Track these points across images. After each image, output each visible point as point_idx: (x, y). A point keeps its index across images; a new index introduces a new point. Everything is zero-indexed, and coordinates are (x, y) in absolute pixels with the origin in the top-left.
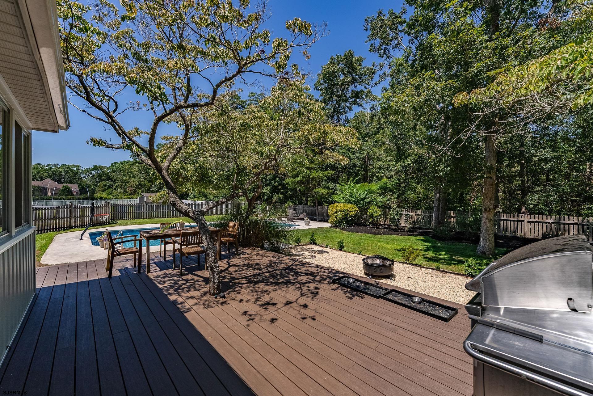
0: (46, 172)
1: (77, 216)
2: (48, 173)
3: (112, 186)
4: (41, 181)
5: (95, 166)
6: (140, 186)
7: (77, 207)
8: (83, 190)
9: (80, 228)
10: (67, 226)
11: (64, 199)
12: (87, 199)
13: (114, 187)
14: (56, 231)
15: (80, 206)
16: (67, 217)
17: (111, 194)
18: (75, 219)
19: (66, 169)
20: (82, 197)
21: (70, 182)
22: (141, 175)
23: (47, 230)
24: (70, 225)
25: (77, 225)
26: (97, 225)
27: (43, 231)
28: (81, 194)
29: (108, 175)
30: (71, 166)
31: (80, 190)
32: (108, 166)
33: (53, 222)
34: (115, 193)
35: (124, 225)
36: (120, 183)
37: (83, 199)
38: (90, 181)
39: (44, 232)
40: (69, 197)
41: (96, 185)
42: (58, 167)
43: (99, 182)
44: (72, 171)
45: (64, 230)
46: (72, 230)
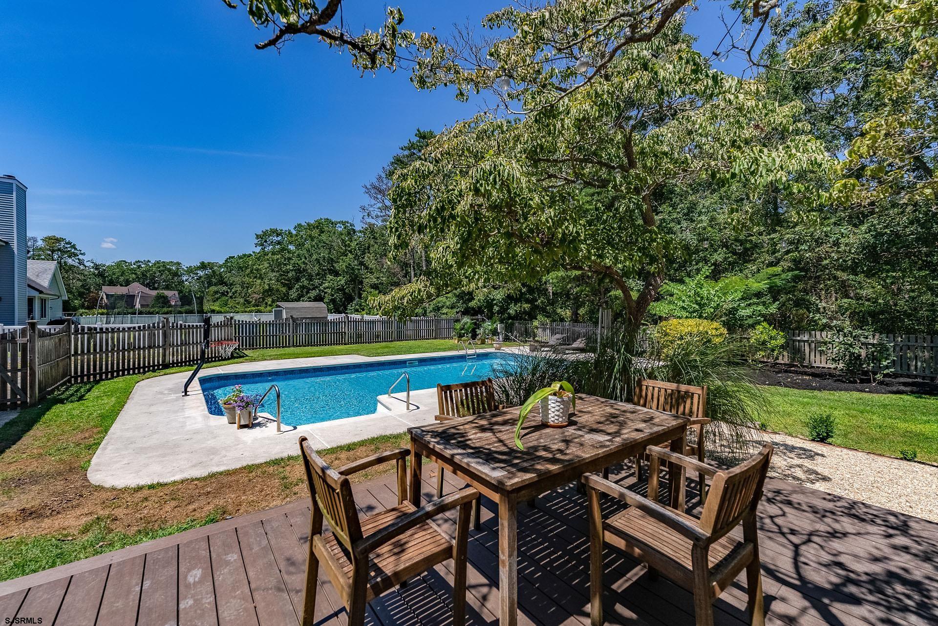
0: (132, 273)
1: (177, 344)
2: (136, 274)
3: (227, 292)
4: (126, 286)
5: (202, 263)
6: (269, 292)
7: (177, 327)
8: (185, 299)
9: (181, 366)
10: (158, 362)
11: (157, 313)
12: (191, 312)
13: (230, 294)
14: (139, 373)
15: (181, 325)
16: (159, 345)
17: (226, 305)
18: (173, 349)
19: (162, 268)
20: (183, 309)
21: (167, 288)
22: (272, 275)
23: (123, 370)
24: (164, 361)
25: (177, 360)
26: (212, 361)
27: (115, 374)
28: (183, 305)
29: (221, 277)
30: (168, 264)
31: (181, 299)
32: (221, 263)
33: (134, 355)
34: (231, 303)
35: (259, 360)
36: (239, 289)
37: (186, 313)
38: (196, 287)
39: (118, 376)
40: (165, 309)
41: (203, 292)
42: (150, 265)
43: (208, 287)
44: (169, 270)
45: (154, 371)
46: (167, 371)
